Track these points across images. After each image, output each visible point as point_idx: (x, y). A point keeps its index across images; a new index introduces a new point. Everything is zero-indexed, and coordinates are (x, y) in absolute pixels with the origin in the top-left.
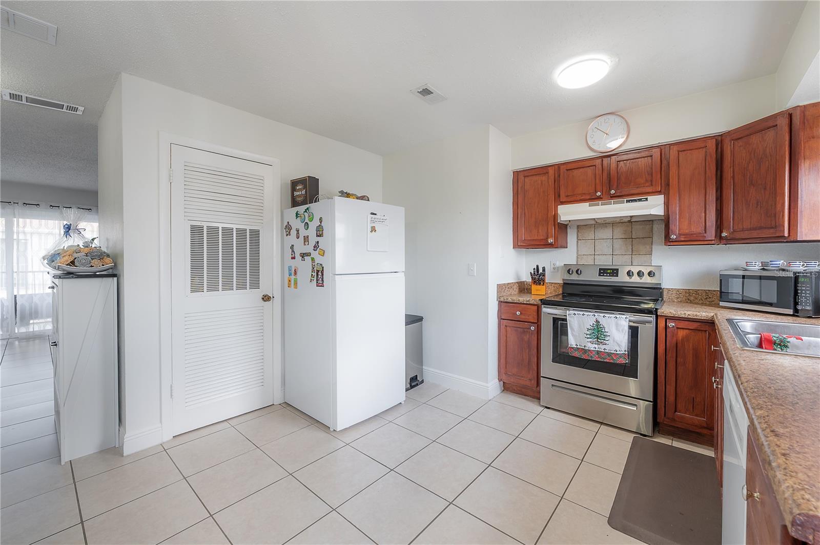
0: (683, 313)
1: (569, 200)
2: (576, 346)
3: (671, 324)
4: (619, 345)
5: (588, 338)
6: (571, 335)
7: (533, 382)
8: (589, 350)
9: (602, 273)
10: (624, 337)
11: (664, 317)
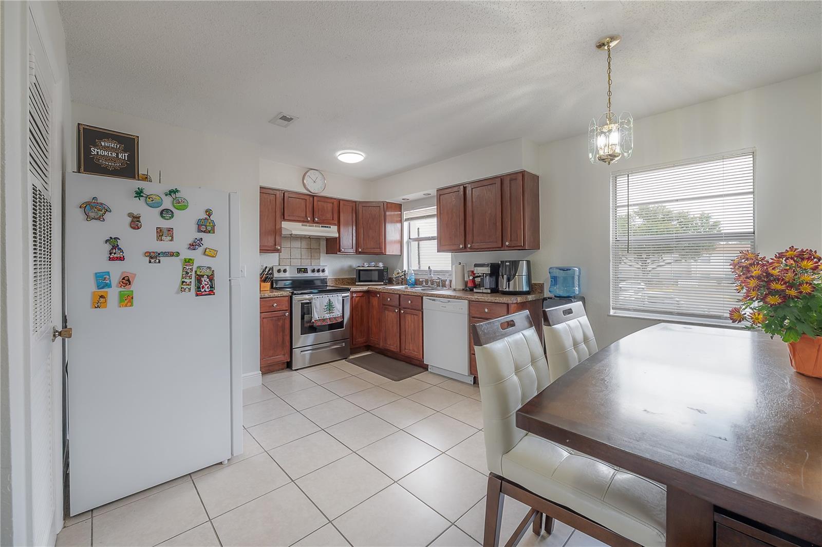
1: (292, 219)
2: (318, 319)
3: (355, 295)
4: (338, 312)
5: (325, 312)
6: (314, 312)
7: (286, 355)
8: (325, 319)
9: (299, 271)
10: (340, 306)
11: (352, 292)
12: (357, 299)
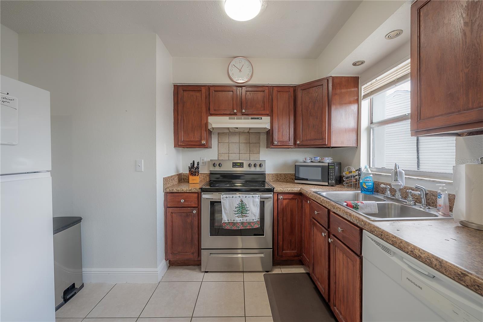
0: (286, 189)
1: (216, 113)
2: (227, 221)
3: (281, 197)
4: (255, 216)
5: (236, 214)
6: (224, 214)
7: (195, 254)
8: (237, 223)
9: (234, 166)
10: (257, 209)
11: (278, 194)
12: (285, 202)
